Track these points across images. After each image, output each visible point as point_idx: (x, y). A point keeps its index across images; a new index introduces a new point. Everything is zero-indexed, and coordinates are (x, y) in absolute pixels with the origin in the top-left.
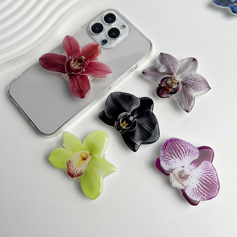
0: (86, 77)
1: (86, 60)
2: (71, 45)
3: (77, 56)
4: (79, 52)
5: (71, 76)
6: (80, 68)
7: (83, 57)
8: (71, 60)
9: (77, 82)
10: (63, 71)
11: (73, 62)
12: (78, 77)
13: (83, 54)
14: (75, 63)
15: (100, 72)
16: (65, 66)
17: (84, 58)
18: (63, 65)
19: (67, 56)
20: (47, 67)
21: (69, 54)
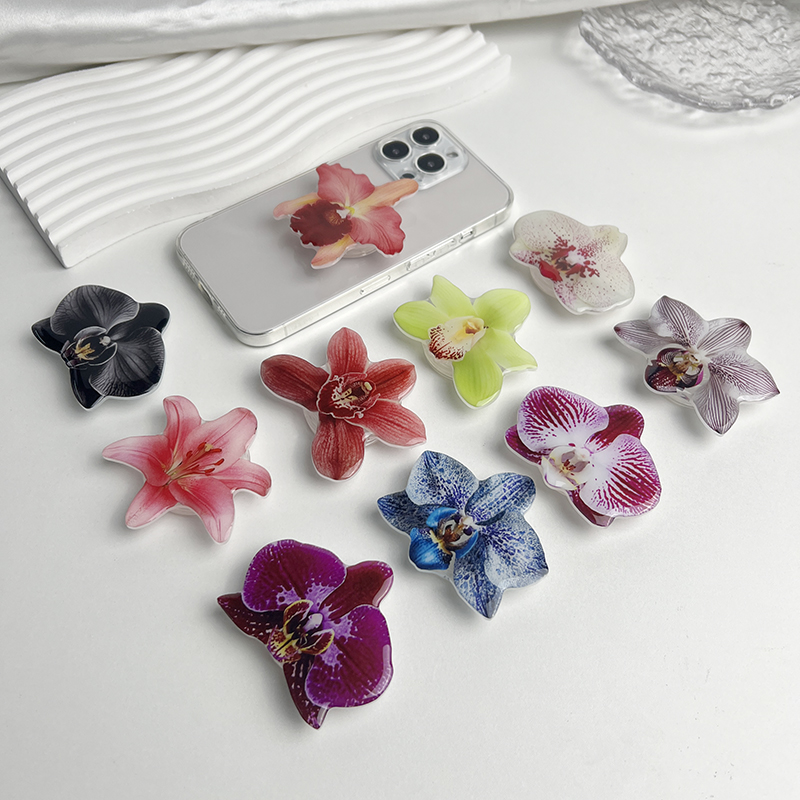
0: (362, 432)
1: (372, 394)
2: (347, 351)
3: (354, 379)
4: (363, 370)
5: (325, 420)
6: (351, 408)
7: (367, 384)
8: (336, 384)
9: (336, 437)
10: (310, 404)
11: (340, 390)
12: (341, 427)
13: (369, 379)
14: (344, 396)
15: (397, 430)
16: (320, 393)
17: (370, 388)
18: (316, 390)
19: (330, 372)
20: (275, 385)
21: (337, 371)
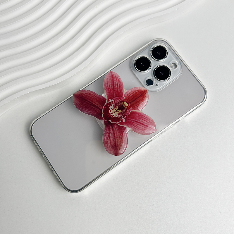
0: (125, 129)
1: (128, 108)
2: (113, 85)
3: (118, 101)
4: (122, 95)
5: (107, 124)
6: (119, 116)
7: (125, 103)
8: (110, 104)
9: (114, 133)
10: (99, 116)
11: (112, 107)
12: (115, 128)
13: (126, 100)
14: (114, 110)
15: (142, 127)
16: (103, 110)
17: (127, 105)
18: (101, 108)
19: (107, 98)
20: (81, 107)
21: (110, 97)
